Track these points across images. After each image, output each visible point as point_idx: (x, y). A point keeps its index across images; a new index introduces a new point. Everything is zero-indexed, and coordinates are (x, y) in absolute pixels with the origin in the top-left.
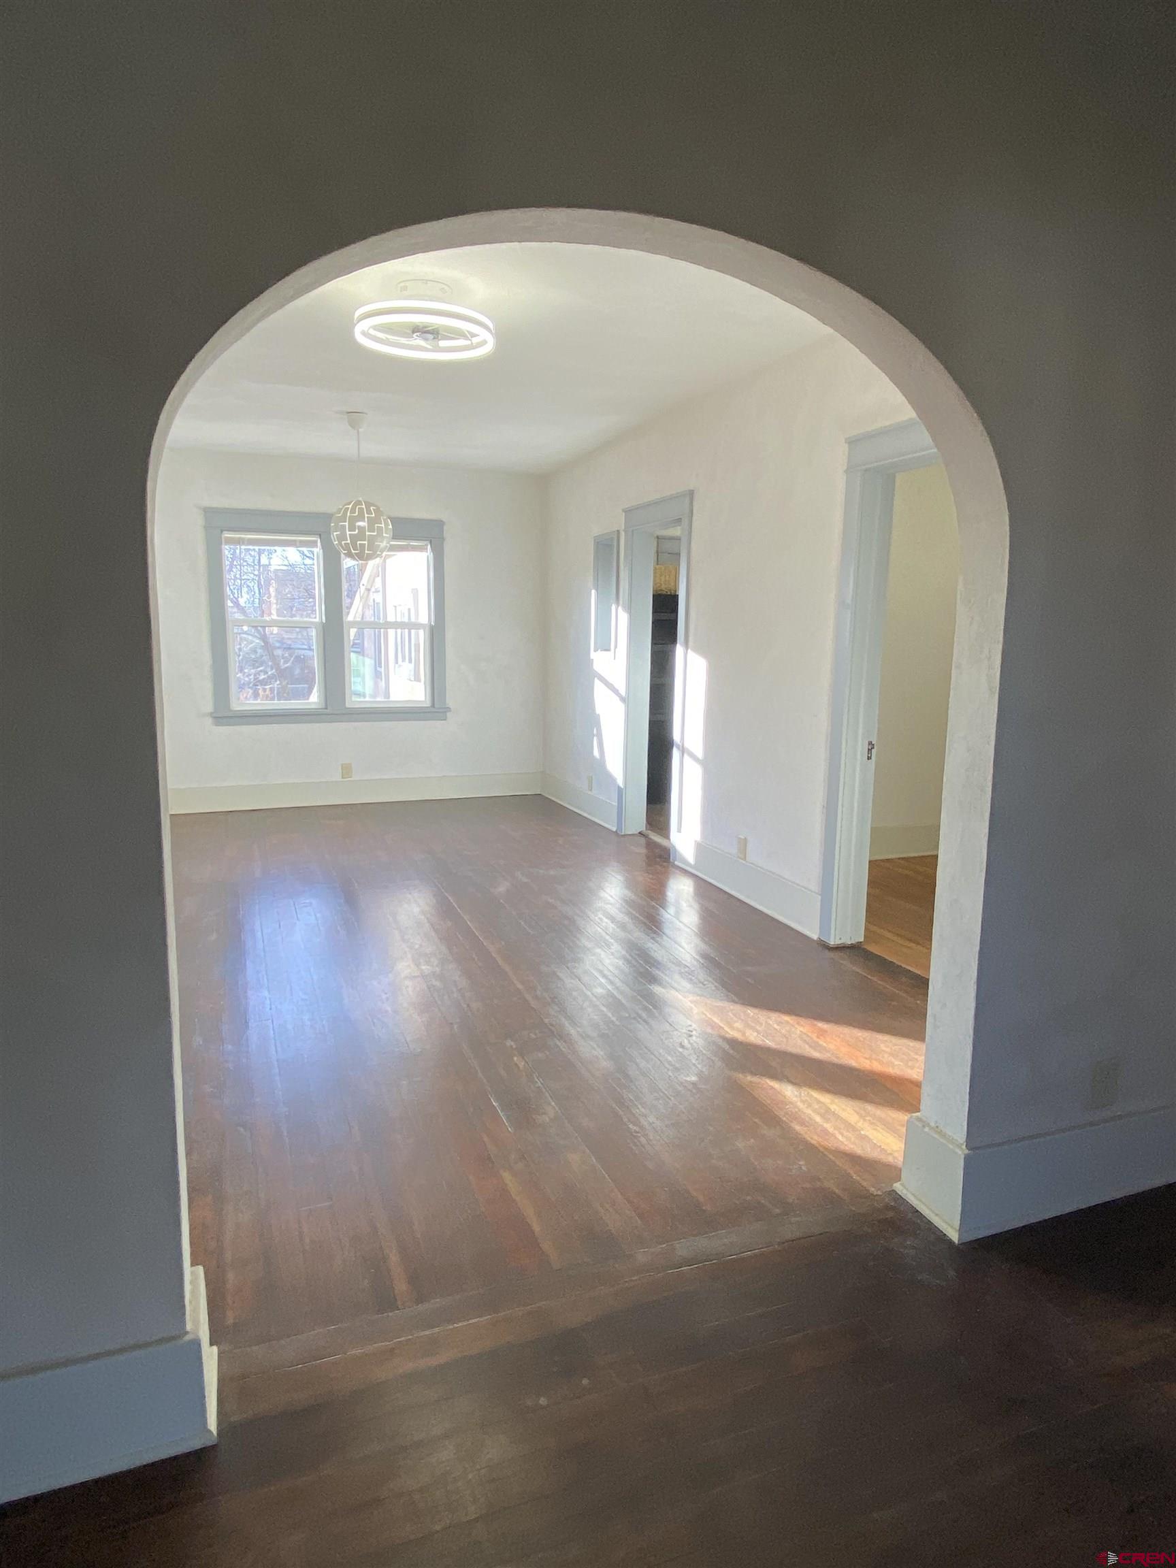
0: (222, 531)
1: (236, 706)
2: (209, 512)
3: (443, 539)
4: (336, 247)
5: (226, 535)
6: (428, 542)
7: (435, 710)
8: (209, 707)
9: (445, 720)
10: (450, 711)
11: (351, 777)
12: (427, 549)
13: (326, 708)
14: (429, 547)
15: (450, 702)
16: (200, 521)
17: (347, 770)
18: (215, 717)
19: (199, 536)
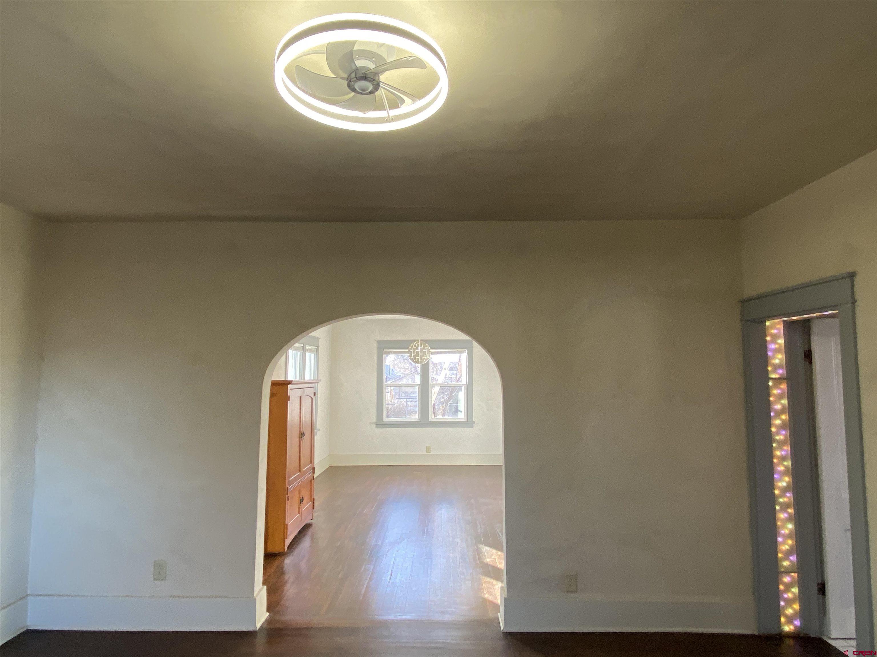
0: (383, 349)
1: (385, 419)
2: (379, 342)
3: (473, 347)
4: (310, 328)
5: (385, 351)
6: (466, 349)
7: (469, 423)
8: (375, 420)
9: (473, 427)
10: (475, 423)
11: (430, 453)
12: (465, 352)
13: (421, 421)
14: (466, 351)
15: (475, 419)
16: (376, 345)
17: (428, 449)
18: (376, 425)
19: (375, 351)
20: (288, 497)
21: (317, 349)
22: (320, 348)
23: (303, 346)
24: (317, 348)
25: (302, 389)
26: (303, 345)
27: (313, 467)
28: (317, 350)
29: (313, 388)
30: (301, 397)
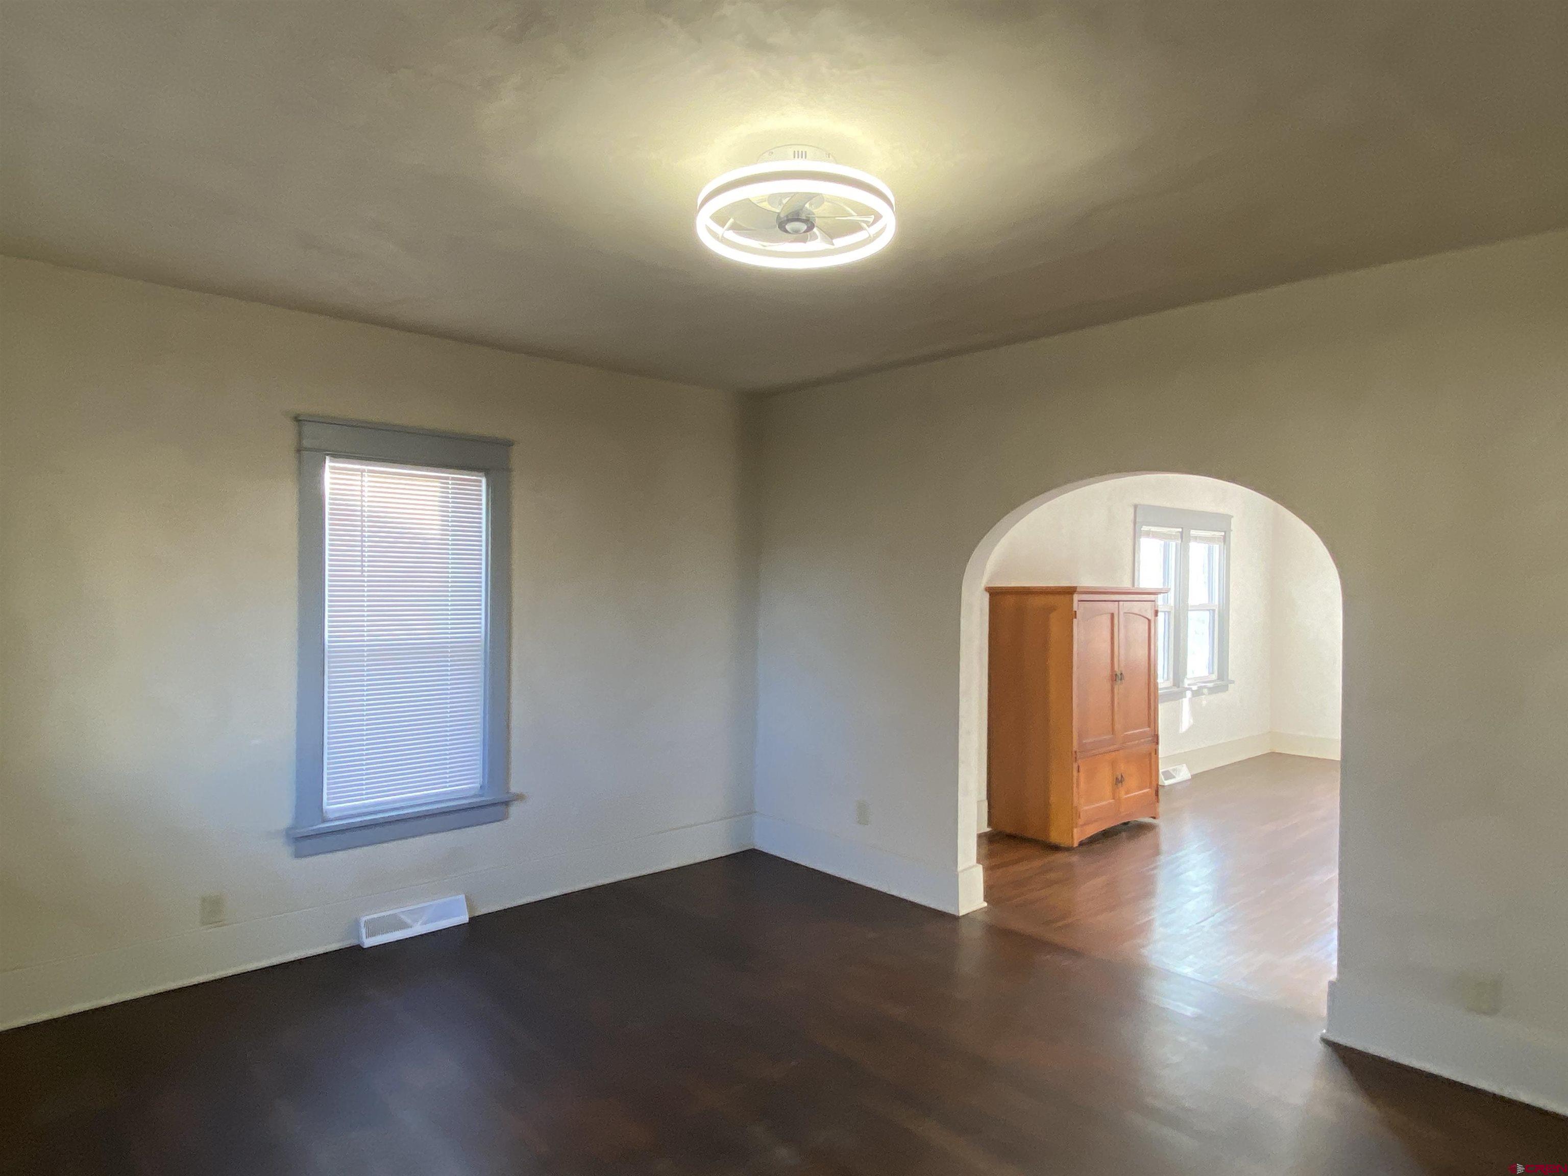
20: (1079, 767)
21: (1225, 537)
22: (1233, 535)
23: (1182, 531)
24: (1225, 533)
25: (1117, 603)
26: (1180, 530)
27: (1155, 735)
28: (1225, 539)
29: (1154, 603)
30: (1112, 615)
